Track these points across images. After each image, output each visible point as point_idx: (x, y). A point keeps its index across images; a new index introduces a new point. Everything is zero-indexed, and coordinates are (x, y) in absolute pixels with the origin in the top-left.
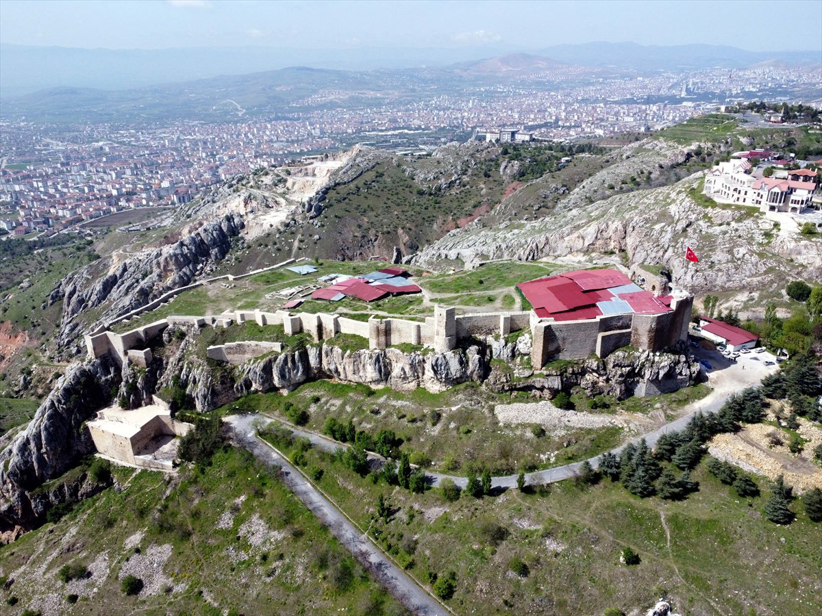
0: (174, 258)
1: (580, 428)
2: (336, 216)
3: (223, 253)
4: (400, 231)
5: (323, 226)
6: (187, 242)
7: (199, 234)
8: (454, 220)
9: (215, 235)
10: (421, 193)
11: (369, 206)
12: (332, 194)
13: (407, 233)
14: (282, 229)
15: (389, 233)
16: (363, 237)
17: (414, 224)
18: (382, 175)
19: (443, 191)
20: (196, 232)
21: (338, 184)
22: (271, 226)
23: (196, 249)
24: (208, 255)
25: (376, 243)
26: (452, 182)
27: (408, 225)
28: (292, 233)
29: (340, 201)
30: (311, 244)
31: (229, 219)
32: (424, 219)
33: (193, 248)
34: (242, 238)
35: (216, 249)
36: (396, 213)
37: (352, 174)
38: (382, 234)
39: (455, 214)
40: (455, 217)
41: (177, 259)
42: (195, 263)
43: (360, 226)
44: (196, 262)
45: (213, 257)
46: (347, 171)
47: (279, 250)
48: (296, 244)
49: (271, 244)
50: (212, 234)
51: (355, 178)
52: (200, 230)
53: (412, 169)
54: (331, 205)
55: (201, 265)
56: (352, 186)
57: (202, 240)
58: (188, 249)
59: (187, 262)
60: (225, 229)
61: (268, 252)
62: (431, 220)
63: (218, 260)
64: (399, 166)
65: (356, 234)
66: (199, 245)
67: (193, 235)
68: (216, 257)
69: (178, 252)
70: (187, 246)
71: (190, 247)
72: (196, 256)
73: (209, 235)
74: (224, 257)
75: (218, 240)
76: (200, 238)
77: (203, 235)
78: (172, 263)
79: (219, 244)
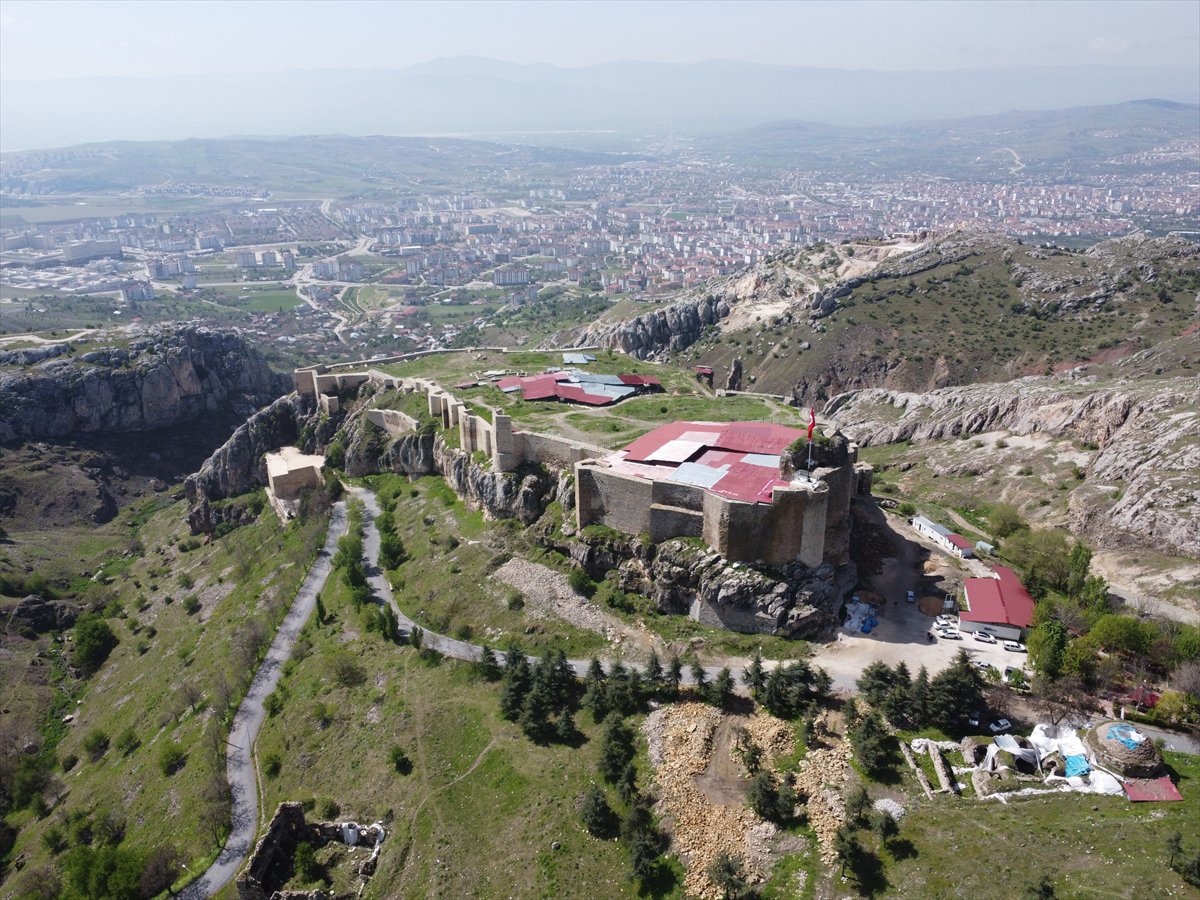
0: (622, 337)
1: (563, 619)
2: (849, 321)
3: (686, 342)
4: (941, 361)
5: (823, 331)
6: (645, 320)
7: (664, 313)
8: (1050, 361)
9: (682, 318)
10: (1018, 309)
11: (912, 315)
12: (866, 289)
13: (951, 367)
14: (768, 325)
15: (919, 360)
16: (875, 358)
17: (971, 355)
18: (968, 272)
19: (1060, 312)
20: (661, 310)
21: (886, 276)
22: (758, 319)
23: (653, 332)
24: (665, 341)
25: (891, 371)
26: (1088, 301)
27: (959, 355)
28: (779, 334)
29: (871, 301)
30: (795, 352)
31: (711, 301)
32: (995, 349)
33: (650, 329)
34: (719, 329)
35: (678, 337)
36: (952, 333)
37: (918, 264)
38: (909, 359)
39: (1057, 352)
40: (1055, 357)
41: (626, 340)
42: (647, 349)
43: (879, 342)
44: (649, 348)
45: (671, 345)
46: (914, 259)
47: (750, 352)
48: (776, 349)
49: (745, 342)
50: (679, 317)
51: (920, 271)
52: (667, 308)
53: (1026, 270)
54: (853, 305)
55: (653, 353)
56: (906, 282)
57: (665, 323)
58: (643, 329)
59: (636, 345)
60: (700, 313)
61: (735, 354)
62: (1008, 354)
63: (676, 351)
64: (1009, 261)
65: (867, 352)
66: (659, 327)
67: (656, 313)
68: (675, 346)
69: (631, 330)
70: (643, 325)
71: (647, 327)
72: (651, 339)
73: (676, 316)
74: (684, 349)
75: (685, 325)
76: (662, 318)
77: (668, 315)
78: (620, 342)
79: (686, 330)
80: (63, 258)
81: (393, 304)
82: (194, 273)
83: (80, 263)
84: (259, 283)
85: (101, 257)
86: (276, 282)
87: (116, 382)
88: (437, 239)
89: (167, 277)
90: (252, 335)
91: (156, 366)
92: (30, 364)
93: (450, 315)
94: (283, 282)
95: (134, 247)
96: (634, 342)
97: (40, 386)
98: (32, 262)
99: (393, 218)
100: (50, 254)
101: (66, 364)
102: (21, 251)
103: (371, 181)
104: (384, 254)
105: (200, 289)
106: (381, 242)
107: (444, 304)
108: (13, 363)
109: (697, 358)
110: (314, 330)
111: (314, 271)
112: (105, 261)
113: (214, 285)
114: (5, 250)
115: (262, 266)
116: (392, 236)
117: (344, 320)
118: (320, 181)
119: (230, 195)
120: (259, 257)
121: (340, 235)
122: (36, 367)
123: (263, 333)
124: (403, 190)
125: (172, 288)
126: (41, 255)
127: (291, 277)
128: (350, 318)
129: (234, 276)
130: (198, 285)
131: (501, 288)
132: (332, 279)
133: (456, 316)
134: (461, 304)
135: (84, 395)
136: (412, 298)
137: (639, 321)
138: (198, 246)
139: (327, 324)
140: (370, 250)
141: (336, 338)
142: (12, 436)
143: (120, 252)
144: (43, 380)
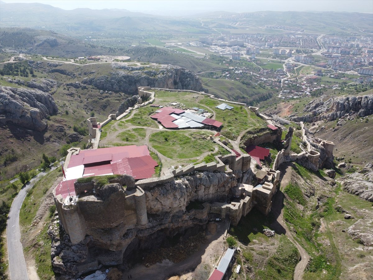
0: (337, 104)
3: (366, 114)
6: (350, 99)
7: (362, 98)
20: (360, 96)
23: (353, 105)
24: (356, 110)
33: (351, 104)
35: (363, 110)
41: (338, 106)
44: (347, 112)
45: (359, 113)
50: (368, 101)
52: (364, 96)
55: (348, 114)
57: (360, 103)
58: (348, 103)
59: (342, 109)
63: (360, 116)
66: (356, 104)
67: (357, 97)
68: (360, 114)
69: (342, 102)
70: (349, 101)
71: (350, 102)
72: (350, 108)
73: (366, 101)
74: (364, 117)
75: (369, 106)
76: (359, 100)
77: (363, 99)
78: (335, 106)
79: (369, 108)
80: (228, 44)
81: (312, 74)
82: (259, 53)
83: (230, 46)
84: (275, 59)
85: (236, 45)
86: (280, 60)
87: (150, 80)
88: (351, 53)
89: (249, 53)
90: (255, 76)
91: (161, 78)
92: (131, 71)
93: (328, 82)
94: (282, 60)
95: (249, 43)
96: (341, 107)
97: (130, 77)
98: (220, 45)
99: (340, 44)
100: (225, 43)
101: (139, 73)
102: (219, 41)
103: (344, 29)
104: (325, 56)
105: (256, 59)
106: (328, 51)
107: (330, 77)
108: (128, 70)
109: (366, 122)
110: (275, 78)
111: (295, 58)
112: (236, 47)
113: (259, 58)
114: (216, 40)
115: (280, 54)
116: (333, 49)
117: (289, 76)
118: (324, 28)
119: (291, 30)
120: (280, 51)
121: (315, 47)
122: (132, 72)
123: (258, 76)
124: (354, 34)
125: (248, 57)
126: (223, 43)
127: (286, 59)
128: (291, 76)
129: (269, 56)
130: (256, 58)
131: (359, 75)
132: (299, 62)
133: (330, 82)
134: (337, 78)
135: (140, 82)
136: (319, 73)
137: (348, 99)
138: (266, 45)
139: (281, 77)
140: (322, 54)
141: (280, 82)
142: (118, 89)
143: (243, 44)
144: (131, 76)
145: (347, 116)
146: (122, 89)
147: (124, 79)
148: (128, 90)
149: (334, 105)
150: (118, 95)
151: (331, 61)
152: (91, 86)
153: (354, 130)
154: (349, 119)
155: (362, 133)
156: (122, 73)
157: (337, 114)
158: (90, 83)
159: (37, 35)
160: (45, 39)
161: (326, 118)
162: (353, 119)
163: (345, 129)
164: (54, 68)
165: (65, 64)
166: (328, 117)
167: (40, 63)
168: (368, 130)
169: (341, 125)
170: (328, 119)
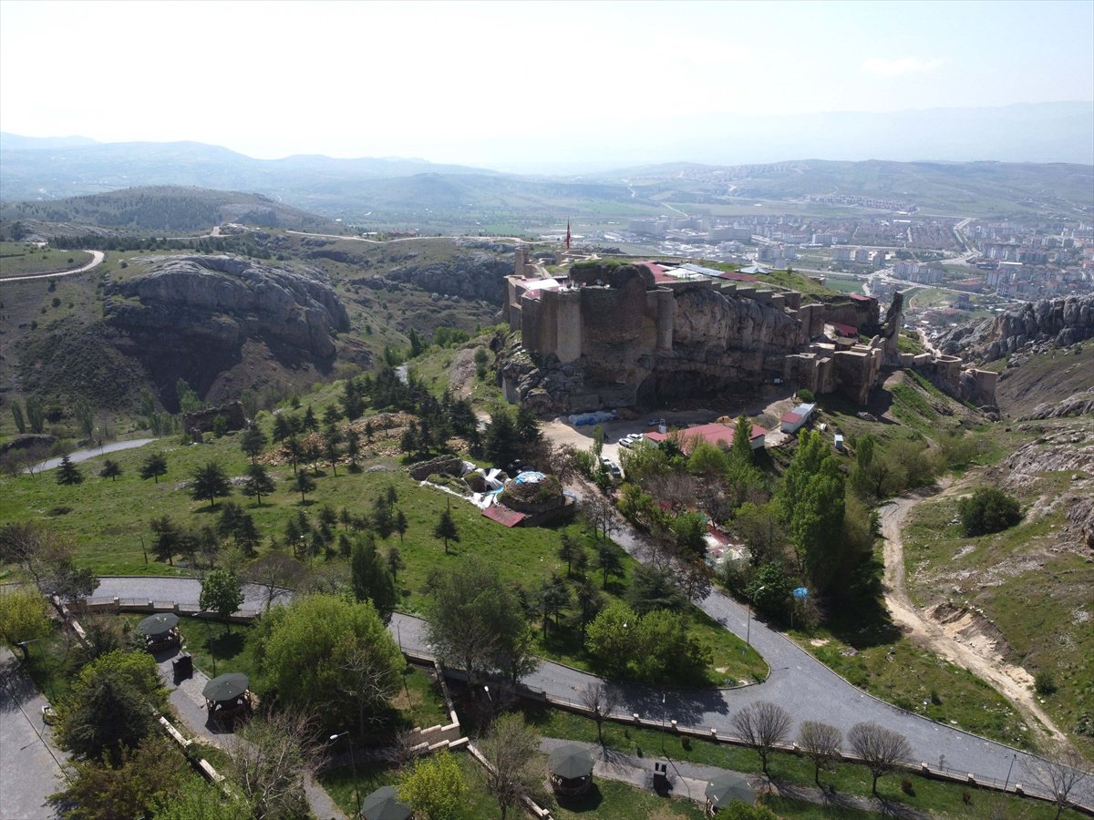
0: (1004, 321)
3: (1076, 337)
6: (1035, 307)
7: (1063, 303)
9: (1082, 311)
20: (1060, 299)
23: (1042, 320)
24: (1052, 331)
33: (1039, 317)
35: (1069, 329)
41: (1006, 326)
42: (1027, 336)
44: (1031, 337)
45: (1058, 337)
52: (1067, 298)
55: (1032, 342)
57: (1059, 313)
58: (1032, 316)
59: (1017, 331)
63: (1061, 344)
66: (1051, 317)
67: (1052, 301)
68: (1061, 339)
69: (1016, 315)
70: (1033, 312)
72: (1037, 328)
73: (1074, 308)
74: (1071, 344)
75: (1082, 319)
76: (1058, 308)
77: (1066, 305)
78: (1000, 326)
79: (1082, 325)
80: (707, 238)
81: (945, 305)
82: (794, 260)
83: (713, 243)
84: (839, 273)
85: (731, 240)
86: (853, 275)
88: (1051, 260)
89: (769, 259)
92: (503, 252)
94: (859, 276)
96: (1015, 327)
98: (685, 238)
99: (1019, 239)
100: (700, 234)
102: (683, 230)
103: (1029, 205)
104: (979, 266)
106: (986, 256)
108: (494, 251)
109: (1077, 354)
111: (894, 271)
112: (732, 243)
114: (675, 228)
115: (854, 262)
116: (999, 251)
118: (974, 202)
119: (880, 207)
120: (853, 255)
121: (949, 247)
122: (505, 255)
124: (1058, 216)
126: (694, 234)
127: (869, 273)
129: (822, 265)
132: (905, 279)
136: (964, 303)
137: (1030, 307)
138: (813, 241)
140: (968, 261)
142: (471, 293)
143: (750, 238)
144: (503, 263)
145: (1031, 345)
146: (482, 291)
147: (488, 269)
148: (497, 296)
149: (997, 324)
150: (473, 304)
151: (995, 276)
152: (409, 285)
153: (1049, 372)
154: (1036, 352)
155: (1069, 376)
156: (483, 256)
157: (1005, 344)
158: (405, 278)
159: (225, 204)
160: (246, 211)
161: (979, 355)
162: (1044, 351)
163: (1028, 373)
164: (317, 249)
165: (341, 240)
166: (986, 351)
167: (284, 239)
168: (1081, 369)
169: (1017, 365)
170: (986, 357)
